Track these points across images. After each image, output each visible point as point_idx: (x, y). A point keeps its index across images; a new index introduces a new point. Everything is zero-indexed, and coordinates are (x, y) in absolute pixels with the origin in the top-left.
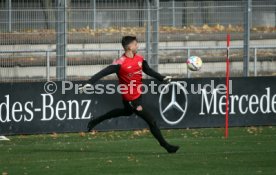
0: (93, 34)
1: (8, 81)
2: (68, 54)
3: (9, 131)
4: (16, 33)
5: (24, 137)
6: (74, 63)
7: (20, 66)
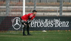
0: (70, 4)
1: (46, 16)
2: (63, 9)
3: (46, 29)
4: (49, 3)
5: (50, 31)
6: (64, 12)
7: (50, 12)
